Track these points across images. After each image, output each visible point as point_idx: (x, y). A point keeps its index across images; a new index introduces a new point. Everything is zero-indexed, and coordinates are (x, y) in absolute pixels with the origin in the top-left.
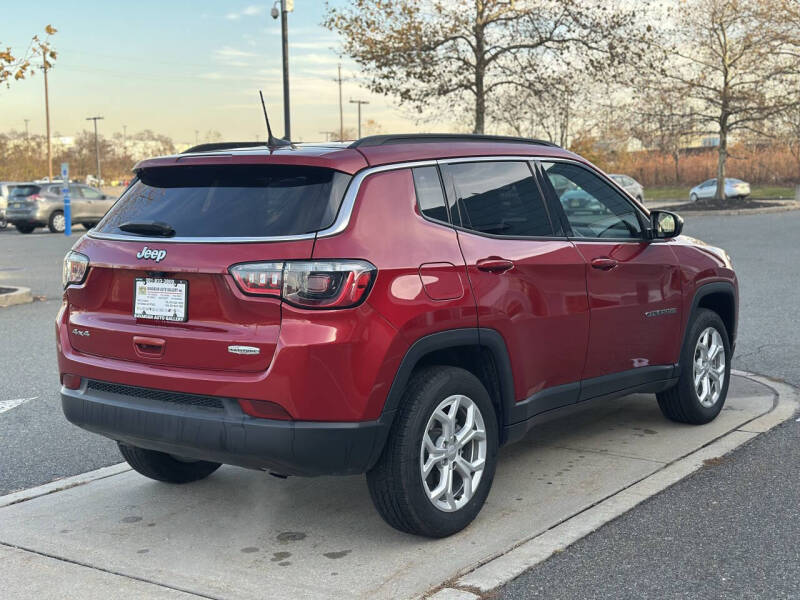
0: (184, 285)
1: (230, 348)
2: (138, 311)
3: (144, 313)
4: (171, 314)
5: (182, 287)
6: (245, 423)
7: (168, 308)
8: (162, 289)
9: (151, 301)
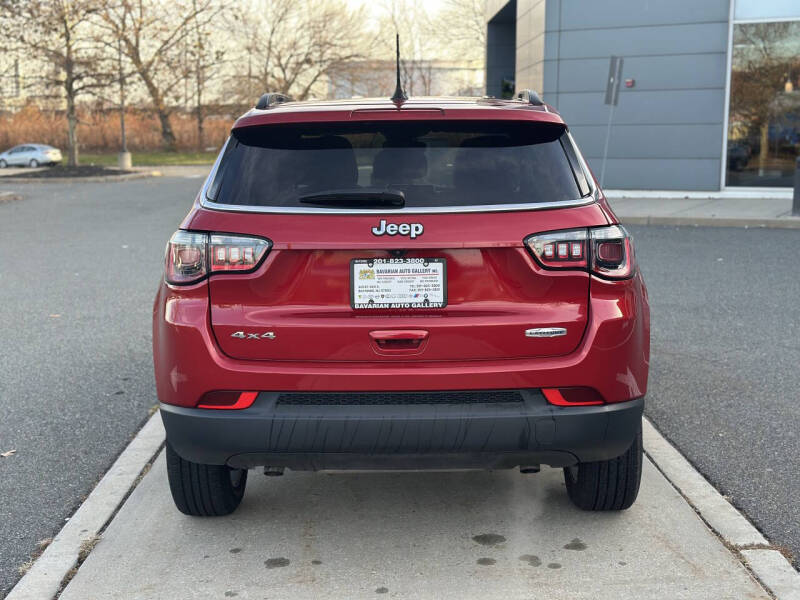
0: (441, 265)
1: (528, 331)
2: (361, 300)
3: (371, 302)
4: (421, 299)
5: (438, 267)
6: (555, 414)
7: (414, 293)
8: (401, 271)
9: (382, 286)
